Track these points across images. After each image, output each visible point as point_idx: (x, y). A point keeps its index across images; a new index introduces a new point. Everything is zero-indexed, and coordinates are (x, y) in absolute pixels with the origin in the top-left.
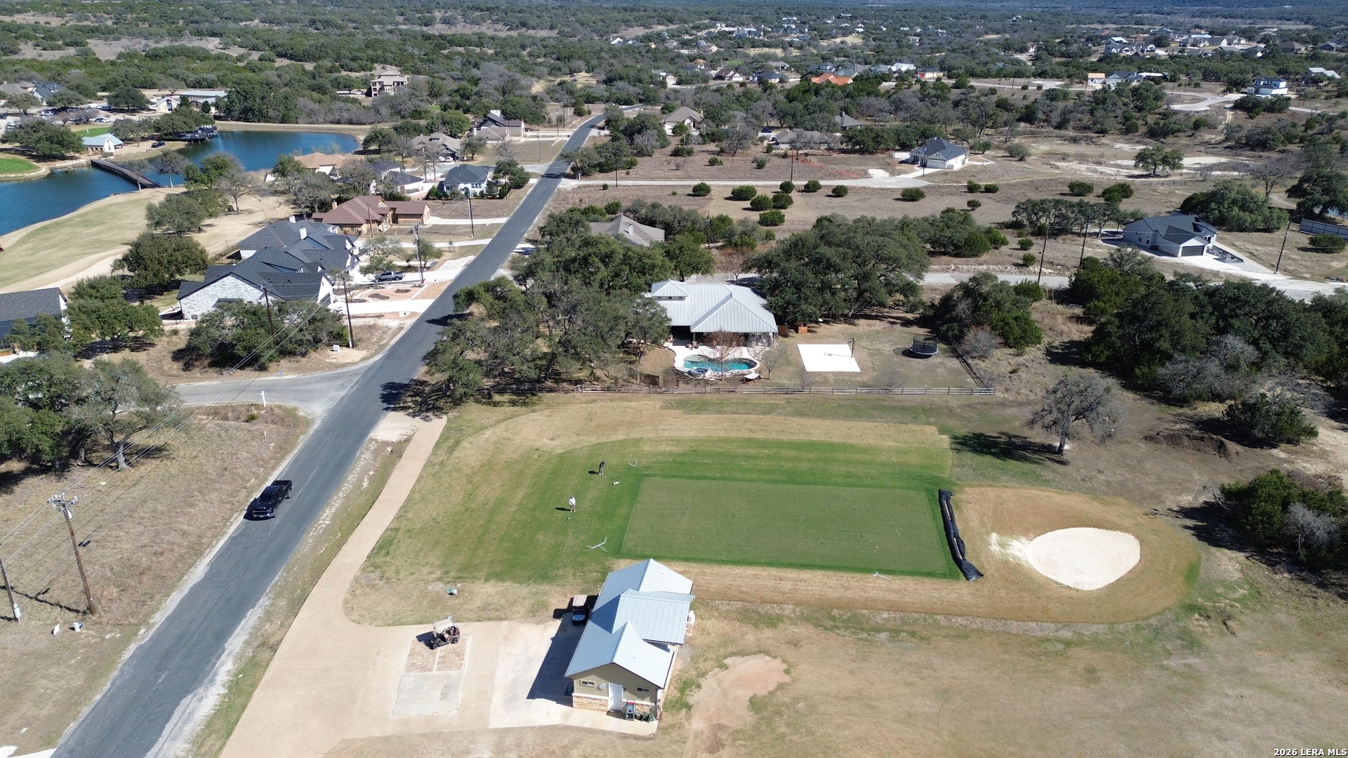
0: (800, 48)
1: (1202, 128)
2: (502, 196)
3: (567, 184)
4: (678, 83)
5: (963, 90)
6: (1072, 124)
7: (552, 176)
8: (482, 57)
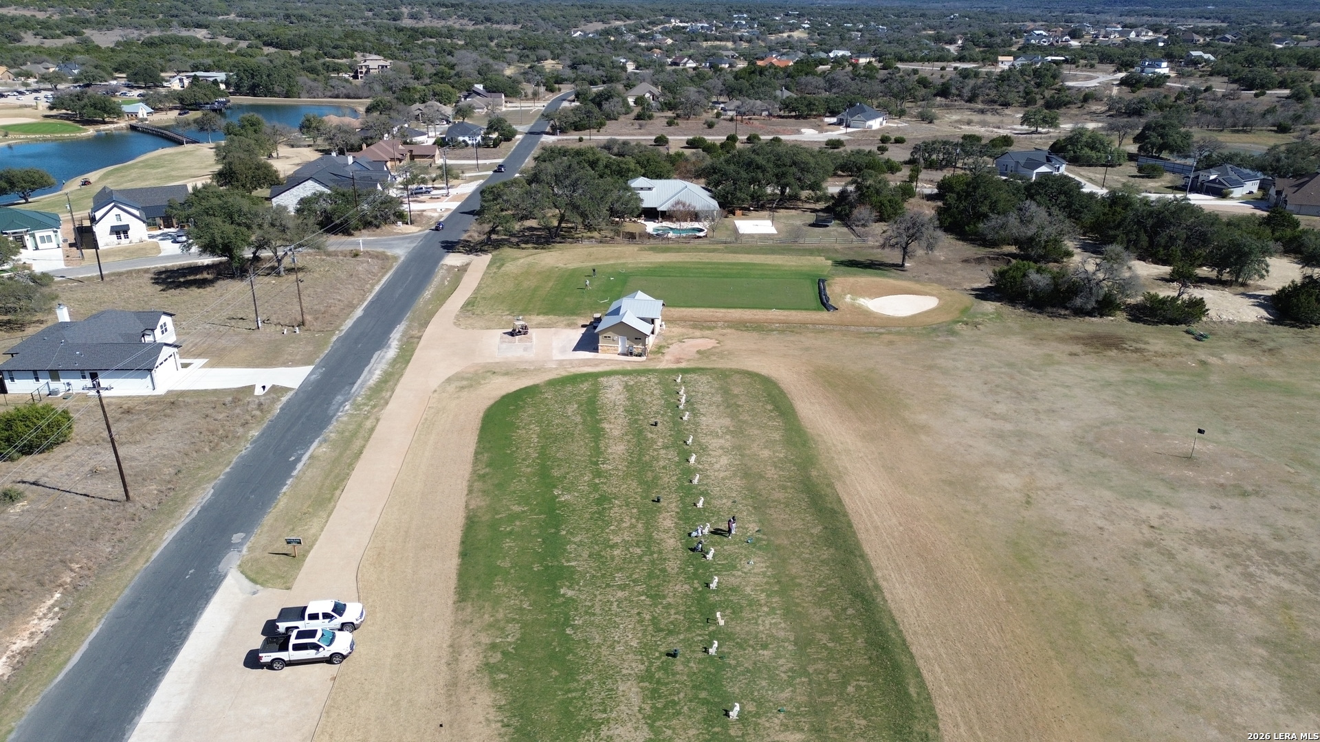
0: (749, 41)
1: (1090, 101)
2: (495, 145)
3: (548, 139)
4: (637, 68)
5: (890, 71)
6: (981, 98)
7: (534, 133)
8: (454, 47)
